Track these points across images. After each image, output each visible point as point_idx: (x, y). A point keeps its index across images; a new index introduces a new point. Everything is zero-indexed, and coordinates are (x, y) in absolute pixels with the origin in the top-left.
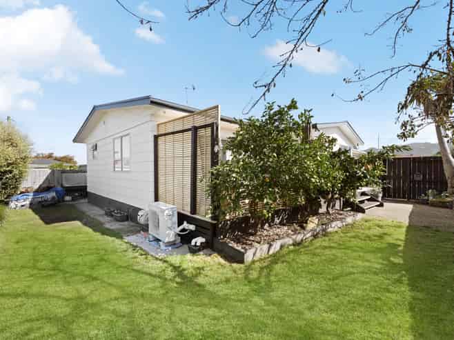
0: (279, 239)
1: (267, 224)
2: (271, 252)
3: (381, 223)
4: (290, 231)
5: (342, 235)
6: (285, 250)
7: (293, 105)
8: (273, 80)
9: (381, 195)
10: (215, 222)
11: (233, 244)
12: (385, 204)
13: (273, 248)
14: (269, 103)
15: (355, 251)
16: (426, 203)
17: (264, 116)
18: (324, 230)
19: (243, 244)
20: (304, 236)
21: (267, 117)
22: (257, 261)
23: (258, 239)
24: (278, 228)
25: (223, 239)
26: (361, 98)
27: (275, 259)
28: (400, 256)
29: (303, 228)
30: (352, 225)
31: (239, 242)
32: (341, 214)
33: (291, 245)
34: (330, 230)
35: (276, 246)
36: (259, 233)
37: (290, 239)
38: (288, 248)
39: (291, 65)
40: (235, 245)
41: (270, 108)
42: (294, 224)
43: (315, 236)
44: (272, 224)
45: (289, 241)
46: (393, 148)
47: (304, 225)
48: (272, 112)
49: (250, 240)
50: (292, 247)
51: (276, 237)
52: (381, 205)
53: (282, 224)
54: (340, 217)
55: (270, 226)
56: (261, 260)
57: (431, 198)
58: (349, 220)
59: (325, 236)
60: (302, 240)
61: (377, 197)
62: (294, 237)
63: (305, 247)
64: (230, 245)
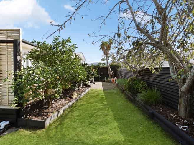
0: (62, 107)
1: (53, 101)
2: (59, 115)
3: (96, 90)
4: (66, 101)
5: (86, 98)
6: (66, 112)
7: (69, 41)
8: (64, 23)
9: (94, 80)
10: (19, 107)
11: (35, 119)
12: (95, 83)
13: (60, 113)
14: (56, 36)
15: (92, 103)
16: (104, 81)
17: (53, 43)
18: (79, 97)
19: (42, 116)
20: (73, 102)
21: (55, 44)
22: (53, 123)
23: (50, 110)
24: (60, 101)
25: (26, 117)
26: (93, 44)
27: (62, 118)
28: (106, 101)
29: (72, 98)
30: (88, 93)
31: (39, 116)
32: (84, 89)
33: (68, 108)
34: (82, 96)
35: (61, 111)
36: (51, 107)
37: (68, 106)
38: (67, 110)
39: (75, 19)
40: (37, 119)
41: (57, 39)
42: (67, 97)
43: (77, 101)
44: (56, 100)
45: (67, 107)
46: (101, 64)
47: (72, 97)
48: (58, 41)
49: (46, 113)
50: (69, 109)
51: (61, 106)
52: (94, 84)
53: (61, 98)
54: (84, 90)
55: (55, 101)
56: (54, 122)
57: (105, 80)
58: (87, 91)
59: (81, 100)
60: (72, 104)
61: (93, 81)
62: (69, 104)
63: (74, 107)
64: (33, 120)
